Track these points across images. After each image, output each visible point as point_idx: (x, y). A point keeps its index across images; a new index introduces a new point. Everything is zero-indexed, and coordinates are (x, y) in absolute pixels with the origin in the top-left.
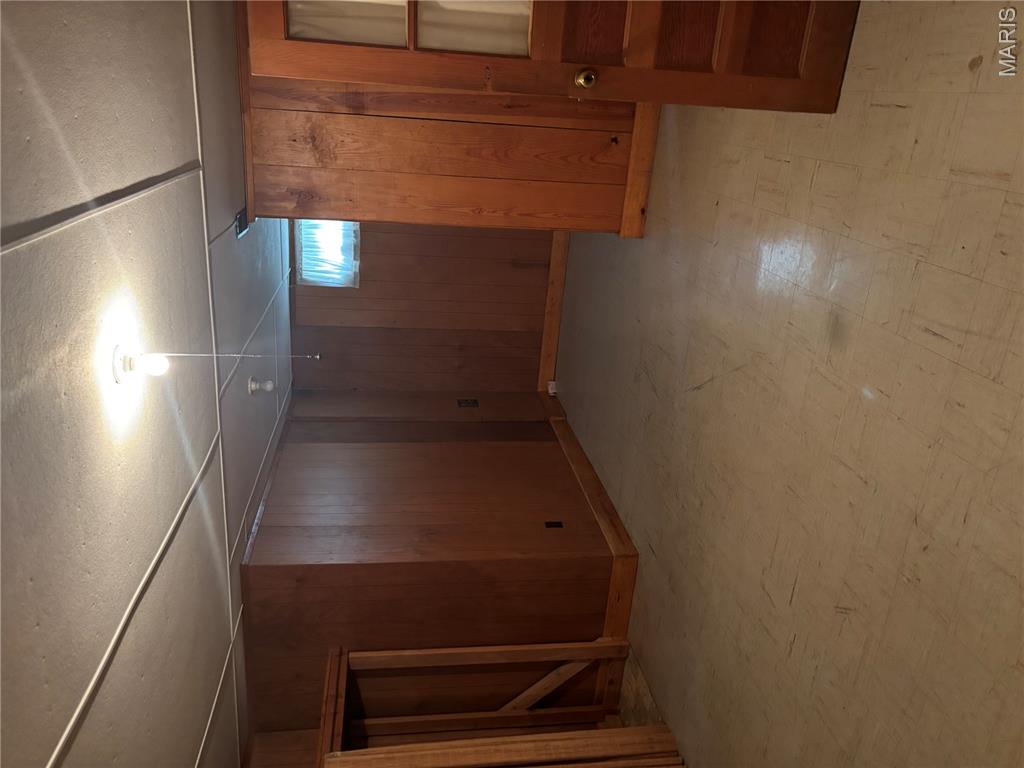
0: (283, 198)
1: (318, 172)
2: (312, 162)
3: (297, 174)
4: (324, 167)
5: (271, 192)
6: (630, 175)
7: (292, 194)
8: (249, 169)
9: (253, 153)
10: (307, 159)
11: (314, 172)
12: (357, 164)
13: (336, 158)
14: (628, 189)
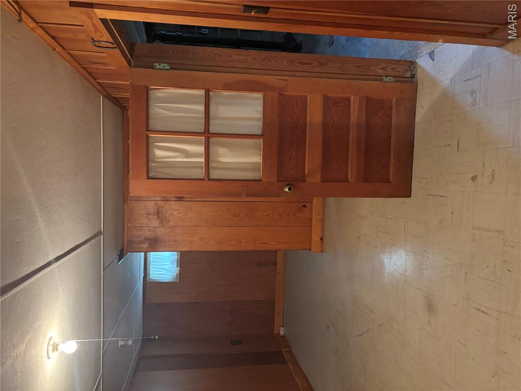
0: (142, 242)
1: (160, 229)
2: (157, 224)
3: (149, 230)
4: (163, 226)
5: (136, 240)
6: (313, 221)
7: (146, 240)
8: (126, 229)
9: (128, 222)
10: (155, 223)
11: (158, 229)
12: (179, 224)
13: (169, 222)
14: (313, 228)
